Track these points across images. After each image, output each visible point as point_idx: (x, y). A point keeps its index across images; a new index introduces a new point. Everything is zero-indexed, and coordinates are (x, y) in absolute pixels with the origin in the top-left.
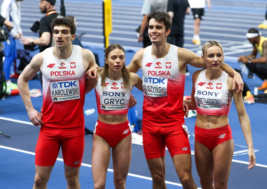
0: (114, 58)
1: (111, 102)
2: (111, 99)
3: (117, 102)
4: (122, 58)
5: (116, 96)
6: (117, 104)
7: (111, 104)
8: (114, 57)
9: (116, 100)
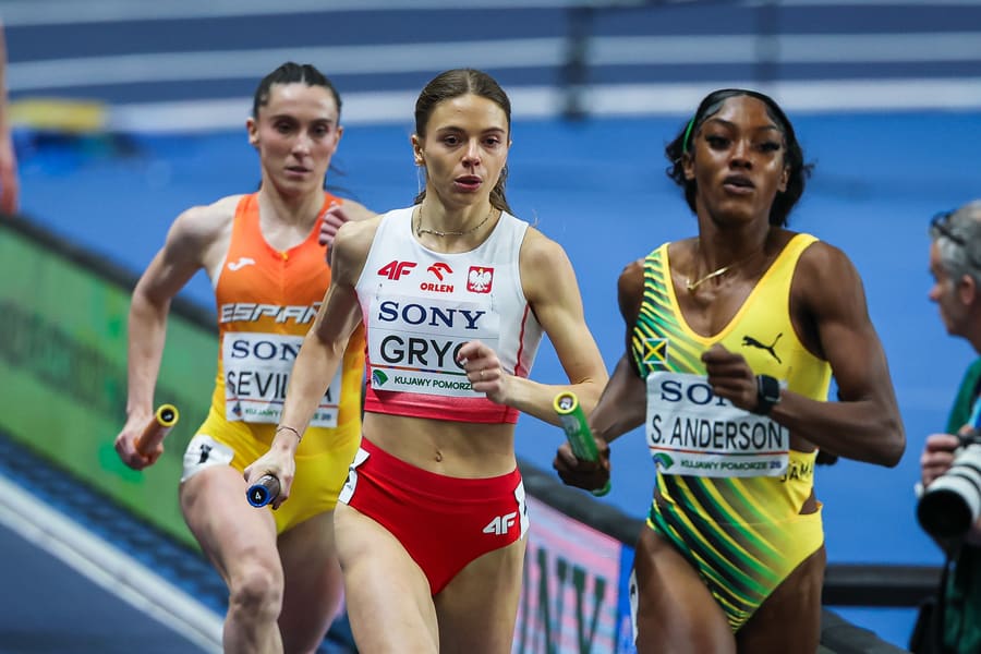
0: (452, 141)
1: (412, 352)
2: (412, 341)
3: (441, 354)
4: (491, 141)
5: (434, 323)
6: (441, 364)
7: (411, 362)
8: (455, 137)
9: (433, 342)
